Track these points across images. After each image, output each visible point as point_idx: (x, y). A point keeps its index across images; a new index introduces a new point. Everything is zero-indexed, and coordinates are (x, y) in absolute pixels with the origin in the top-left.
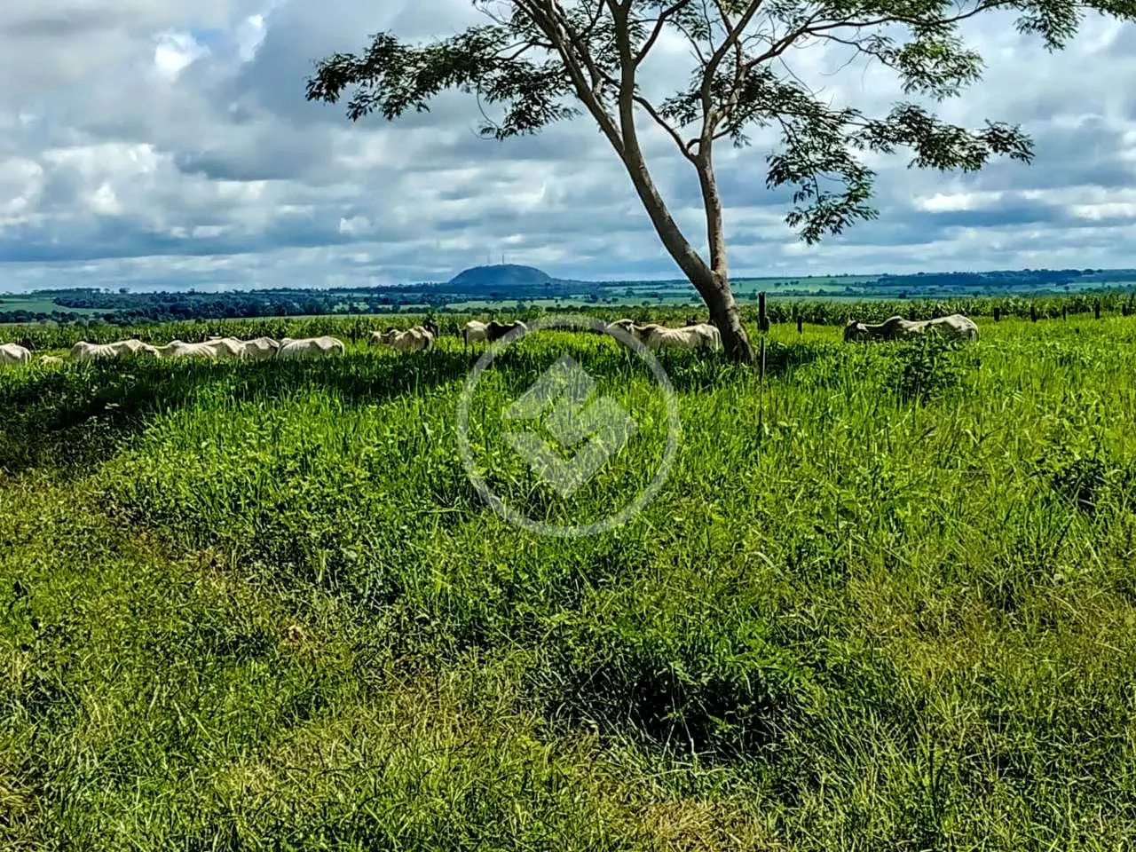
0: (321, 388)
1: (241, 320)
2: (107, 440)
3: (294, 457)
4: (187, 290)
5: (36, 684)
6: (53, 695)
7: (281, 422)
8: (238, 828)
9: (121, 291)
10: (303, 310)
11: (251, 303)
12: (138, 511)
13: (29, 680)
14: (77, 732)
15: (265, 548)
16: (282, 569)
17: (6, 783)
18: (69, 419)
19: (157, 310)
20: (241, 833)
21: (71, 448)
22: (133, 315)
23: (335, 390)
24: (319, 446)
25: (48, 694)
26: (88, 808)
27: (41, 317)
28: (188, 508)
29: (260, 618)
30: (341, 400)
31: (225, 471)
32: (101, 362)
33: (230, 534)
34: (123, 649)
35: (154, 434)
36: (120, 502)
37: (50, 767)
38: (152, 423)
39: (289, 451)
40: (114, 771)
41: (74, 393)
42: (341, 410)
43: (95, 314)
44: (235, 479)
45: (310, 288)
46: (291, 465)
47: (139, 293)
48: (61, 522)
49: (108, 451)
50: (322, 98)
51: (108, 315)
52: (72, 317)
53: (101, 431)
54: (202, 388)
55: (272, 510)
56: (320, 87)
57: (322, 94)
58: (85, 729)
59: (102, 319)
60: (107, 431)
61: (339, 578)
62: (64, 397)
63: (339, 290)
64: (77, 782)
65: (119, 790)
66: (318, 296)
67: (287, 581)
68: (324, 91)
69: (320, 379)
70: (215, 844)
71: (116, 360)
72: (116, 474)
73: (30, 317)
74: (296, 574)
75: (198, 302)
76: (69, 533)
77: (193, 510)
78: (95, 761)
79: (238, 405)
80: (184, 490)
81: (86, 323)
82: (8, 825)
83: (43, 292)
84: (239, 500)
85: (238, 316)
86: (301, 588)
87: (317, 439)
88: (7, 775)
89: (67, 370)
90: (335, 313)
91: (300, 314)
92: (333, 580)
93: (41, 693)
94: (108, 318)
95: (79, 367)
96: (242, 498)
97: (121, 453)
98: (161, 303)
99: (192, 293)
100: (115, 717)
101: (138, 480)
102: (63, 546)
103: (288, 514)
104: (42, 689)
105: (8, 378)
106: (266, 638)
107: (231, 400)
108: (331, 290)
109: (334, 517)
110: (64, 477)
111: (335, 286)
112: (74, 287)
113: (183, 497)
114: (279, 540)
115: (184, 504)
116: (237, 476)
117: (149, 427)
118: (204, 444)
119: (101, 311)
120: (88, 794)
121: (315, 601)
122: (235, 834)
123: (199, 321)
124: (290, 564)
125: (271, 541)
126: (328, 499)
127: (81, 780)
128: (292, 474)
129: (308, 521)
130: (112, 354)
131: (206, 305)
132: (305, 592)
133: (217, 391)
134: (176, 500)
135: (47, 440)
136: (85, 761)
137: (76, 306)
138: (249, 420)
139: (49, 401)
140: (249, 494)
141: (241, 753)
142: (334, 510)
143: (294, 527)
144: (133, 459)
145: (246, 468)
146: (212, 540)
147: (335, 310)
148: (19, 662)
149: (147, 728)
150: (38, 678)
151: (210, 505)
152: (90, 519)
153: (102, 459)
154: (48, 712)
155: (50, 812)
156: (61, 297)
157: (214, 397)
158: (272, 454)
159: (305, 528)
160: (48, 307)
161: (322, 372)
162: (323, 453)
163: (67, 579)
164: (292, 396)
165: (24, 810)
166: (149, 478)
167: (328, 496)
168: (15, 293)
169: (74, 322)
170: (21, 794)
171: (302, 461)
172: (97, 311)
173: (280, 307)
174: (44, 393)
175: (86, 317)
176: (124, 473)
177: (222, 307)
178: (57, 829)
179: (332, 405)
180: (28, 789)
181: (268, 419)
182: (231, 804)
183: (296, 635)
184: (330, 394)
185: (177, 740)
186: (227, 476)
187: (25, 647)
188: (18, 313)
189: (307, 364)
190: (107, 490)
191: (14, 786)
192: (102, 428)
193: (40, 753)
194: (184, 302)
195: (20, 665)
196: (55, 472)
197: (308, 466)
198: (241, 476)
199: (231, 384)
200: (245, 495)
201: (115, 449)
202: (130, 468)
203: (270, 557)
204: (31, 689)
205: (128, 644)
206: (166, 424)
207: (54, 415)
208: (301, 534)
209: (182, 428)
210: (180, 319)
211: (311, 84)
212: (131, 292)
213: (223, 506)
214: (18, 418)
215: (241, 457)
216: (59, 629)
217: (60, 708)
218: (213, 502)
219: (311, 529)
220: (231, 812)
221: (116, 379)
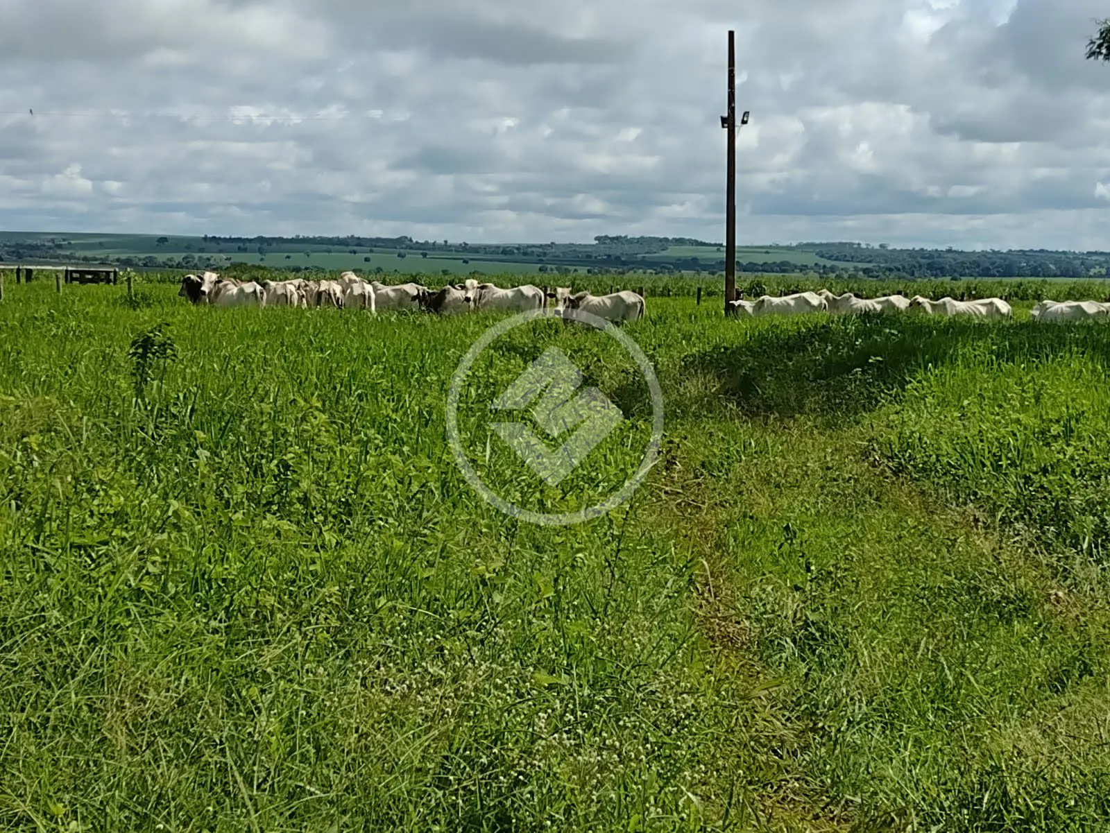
0: (1083, 353)
1: (998, 279)
2: (870, 392)
3: (1058, 421)
4: (943, 248)
5: (806, 623)
6: (821, 636)
7: (1043, 384)
8: (1008, 788)
9: (881, 246)
10: (1059, 273)
11: (1007, 262)
12: (900, 464)
13: (800, 619)
14: (847, 675)
15: (1025, 510)
16: (1044, 533)
17: (780, 717)
18: (835, 369)
19: (915, 267)
20: (1012, 793)
21: (835, 397)
22: (890, 270)
23: (1098, 356)
24: (1083, 412)
25: (817, 634)
26: (856, 750)
27: (803, 268)
28: (949, 464)
29: (1023, 579)
30: (1103, 367)
31: (987, 431)
32: (866, 315)
33: (991, 493)
34: (890, 599)
35: (916, 390)
36: (882, 453)
37: (820, 706)
38: (914, 379)
39: (1053, 415)
40: (880, 716)
41: (839, 344)
42: (1103, 376)
43: (855, 267)
44: (997, 439)
45: (1066, 249)
46: (1055, 429)
47: (898, 248)
48: (828, 468)
49: (871, 403)
50: (1101, 57)
51: (867, 269)
52: (833, 269)
53: (865, 383)
54: (964, 346)
55: (1035, 473)
56: (1100, 46)
57: (1101, 53)
58: (854, 673)
59: (861, 273)
60: (869, 383)
61: (1103, 546)
62: (830, 348)
63: (1096, 253)
64: (846, 723)
65: (886, 737)
66: (1075, 259)
67: (1048, 545)
68: (1104, 51)
69: (1083, 343)
70: (985, 801)
71: (879, 315)
72: (879, 426)
73: (794, 268)
74: (1057, 539)
75: (955, 260)
76: (835, 480)
77: (953, 467)
78: (864, 705)
79: (999, 365)
80: (946, 447)
81: (846, 276)
82: (781, 757)
83: (808, 245)
84: (1000, 460)
85: (994, 276)
86: (1063, 553)
87: (1082, 405)
88: (780, 709)
89: (833, 322)
90: (1091, 277)
91: (1055, 276)
92: (1096, 547)
93: (811, 633)
94: (866, 271)
95: (845, 319)
96: (1003, 458)
97: (883, 405)
98: (919, 259)
99: (950, 251)
100: (884, 665)
101: (901, 433)
102: (829, 493)
103: (1051, 478)
104: (812, 630)
105: (777, 327)
106: (1029, 600)
107: (992, 361)
108: (1088, 253)
109: (1098, 485)
110: (829, 425)
111: (1093, 250)
112: (837, 241)
113: (945, 453)
114: (1042, 503)
115: (946, 460)
116: (999, 436)
117: (911, 382)
118: (966, 402)
119: (861, 265)
120: (856, 736)
121: (1077, 567)
122: (1005, 793)
123: (954, 279)
124: (1052, 528)
125: (1033, 504)
126: (1092, 466)
127: (849, 721)
128: (1055, 438)
129: (1071, 486)
130: (875, 309)
131: (963, 263)
132: (1067, 558)
133: (981, 349)
134: (938, 456)
135: (812, 389)
136: (854, 704)
137: (837, 259)
138: (1011, 381)
139: (815, 352)
140: (1010, 455)
141: (1012, 714)
142: (1099, 477)
143: (1057, 492)
144: (897, 413)
145: (1009, 429)
146: (972, 498)
147: (1091, 273)
148: (790, 601)
149: (915, 679)
150: (807, 618)
151: (972, 462)
152: (856, 469)
153: (865, 410)
154: (817, 652)
155: (823, 750)
156: (824, 250)
157: (975, 357)
158: (1035, 417)
159: (1069, 493)
160: (810, 259)
161: (1085, 338)
162: (1088, 419)
163: (832, 525)
164: (1053, 360)
165: (796, 745)
166: (913, 432)
167: (1092, 463)
168: (781, 244)
169: (834, 275)
170: (793, 729)
171: (1065, 426)
172: (856, 264)
173: (1035, 268)
174: (811, 343)
175: (846, 270)
176: (888, 426)
177: (978, 266)
178: (828, 767)
179: (1094, 371)
180: (800, 725)
181: (1029, 382)
182: (1003, 765)
183: (1058, 600)
184: (1092, 359)
185: (941, 693)
186: (990, 436)
187: (797, 588)
188: (783, 264)
189: (1069, 327)
190: (869, 441)
191: (787, 720)
192: (865, 380)
193: (812, 691)
194: (940, 260)
195: (792, 604)
196: (820, 419)
197: (1072, 431)
198: (1004, 437)
199: (993, 344)
200: (1006, 456)
201: (877, 402)
202: (893, 421)
203: (1030, 519)
204: (801, 628)
205: (895, 594)
206: (927, 380)
207: (820, 365)
208: (1065, 499)
209: (943, 384)
210: (936, 276)
211: (1093, 43)
212: (890, 248)
213: (984, 465)
214: (786, 365)
215: (1003, 418)
216: (830, 573)
217: (828, 649)
218: (974, 460)
219: (1074, 494)
220: (1003, 771)
221: (879, 333)
